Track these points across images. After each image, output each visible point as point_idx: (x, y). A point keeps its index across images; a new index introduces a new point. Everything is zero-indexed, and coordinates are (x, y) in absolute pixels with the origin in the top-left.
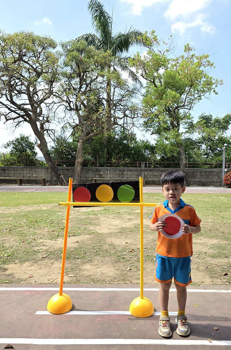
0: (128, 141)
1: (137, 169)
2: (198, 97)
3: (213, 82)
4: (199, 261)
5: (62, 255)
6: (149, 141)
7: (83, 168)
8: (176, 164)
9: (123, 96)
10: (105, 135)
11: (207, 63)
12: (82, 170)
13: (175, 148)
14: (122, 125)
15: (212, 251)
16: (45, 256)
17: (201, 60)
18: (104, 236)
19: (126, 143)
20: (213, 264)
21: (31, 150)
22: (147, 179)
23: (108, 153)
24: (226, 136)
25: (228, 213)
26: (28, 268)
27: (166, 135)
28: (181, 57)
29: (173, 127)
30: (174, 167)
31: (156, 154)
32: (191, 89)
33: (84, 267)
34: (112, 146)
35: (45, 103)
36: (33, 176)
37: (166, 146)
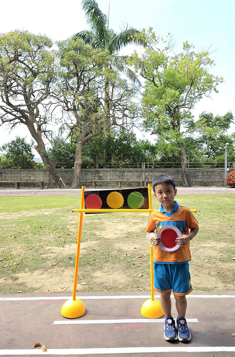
1: (138, 170)
2: (198, 96)
3: (213, 80)
4: (210, 265)
5: (71, 262)
6: (149, 141)
7: (82, 170)
8: (177, 164)
9: (122, 96)
10: (105, 136)
11: (207, 60)
13: (176, 148)
14: (122, 125)
16: (54, 264)
17: (201, 57)
19: (125, 143)
20: (224, 269)
22: (148, 180)
23: (108, 154)
24: (227, 135)
25: (234, 215)
26: (39, 277)
27: (167, 135)
28: (180, 55)
29: (174, 126)
30: (175, 168)
31: (157, 154)
32: (191, 88)
33: (95, 275)
34: (112, 147)
35: (42, 104)
36: (30, 179)
37: (167, 146)
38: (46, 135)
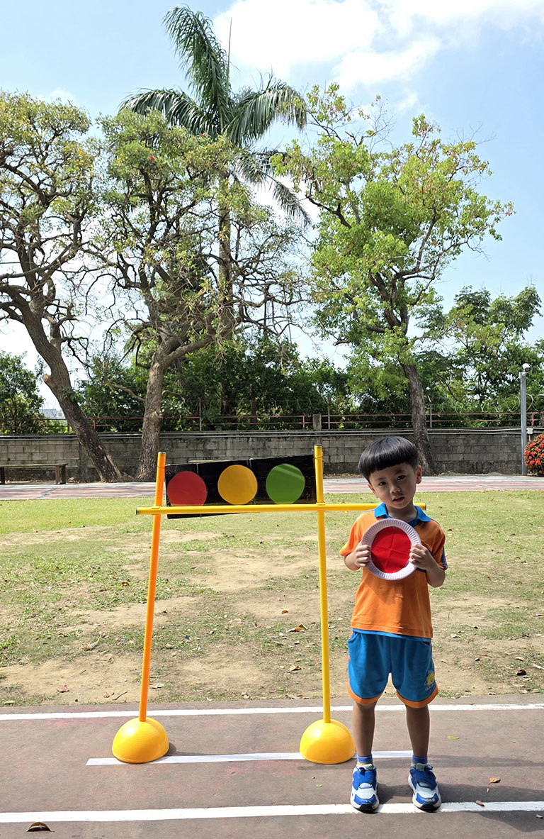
0: (277, 362)
1: (303, 434)
2: (453, 248)
3: (489, 209)
4: (460, 646)
5: (130, 641)
6: (330, 362)
7: (163, 436)
8: (404, 418)
9: (261, 250)
10: (220, 349)
11: (471, 162)
12: (160, 439)
13: (397, 378)
14: (262, 322)
15: (491, 623)
16: (91, 646)
17: (457, 155)
18: (229, 597)
19: (272, 367)
20: (492, 652)
21: (29, 392)
22: (330, 459)
23: (227, 392)
24: (525, 344)
25: (533, 536)
27: (374, 346)
28: (405, 149)
29: (392, 325)
30: (396, 427)
31: (350, 394)
32: (434, 228)
33: (187, 668)
34: (237, 377)
35: (64, 272)
36: (32, 460)
37: (375, 374)
38: (73, 350)
